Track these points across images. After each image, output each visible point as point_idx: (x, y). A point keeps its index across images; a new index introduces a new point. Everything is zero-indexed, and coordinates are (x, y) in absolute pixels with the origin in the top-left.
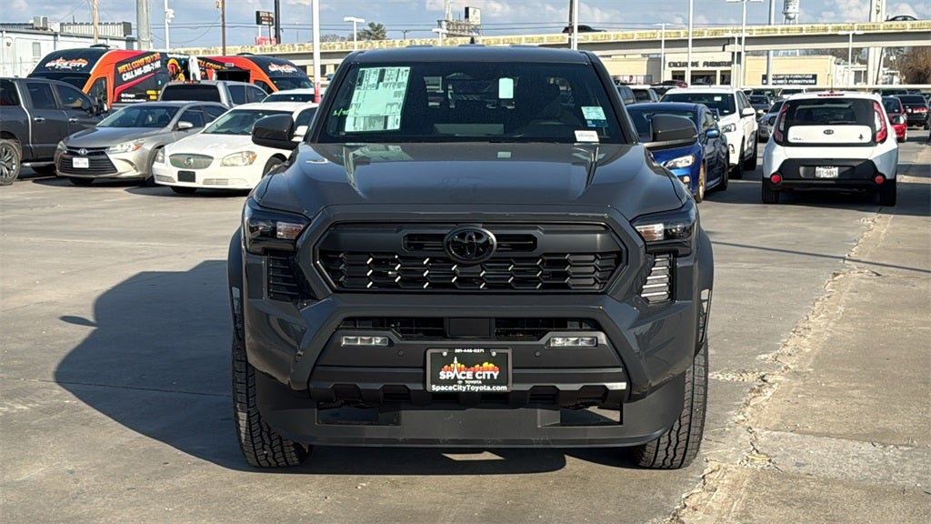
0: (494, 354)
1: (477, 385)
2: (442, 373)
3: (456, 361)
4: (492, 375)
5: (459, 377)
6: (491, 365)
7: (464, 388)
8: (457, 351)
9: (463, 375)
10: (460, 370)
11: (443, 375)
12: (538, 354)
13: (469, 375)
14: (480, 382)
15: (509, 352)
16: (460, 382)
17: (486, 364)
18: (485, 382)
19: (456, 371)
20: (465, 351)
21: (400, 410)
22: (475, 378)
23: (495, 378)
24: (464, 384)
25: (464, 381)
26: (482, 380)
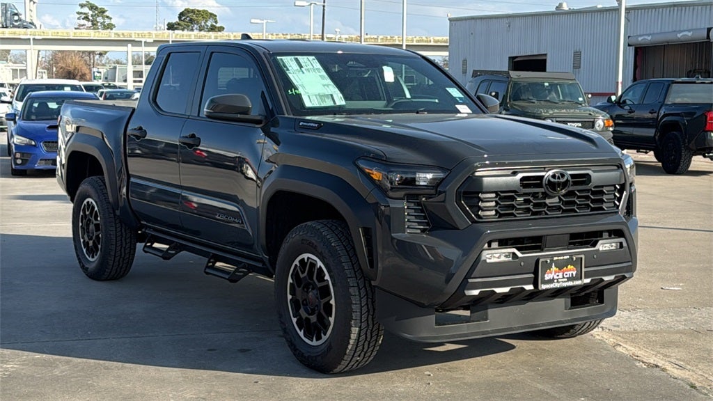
0: (574, 258)
1: (565, 282)
2: (546, 276)
3: (553, 266)
4: (572, 274)
5: (556, 277)
6: (572, 267)
7: (559, 284)
8: (555, 258)
9: (558, 276)
10: (556, 272)
11: (547, 277)
12: (595, 256)
13: (561, 274)
14: (566, 280)
15: (583, 256)
16: (556, 281)
17: (569, 267)
18: (569, 279)
19: (553, 273)
20: (559, 258)
21: (487, 309)
22: (564, 278)
23: (574, 276)
24: (558, 282)
25: (557, 279)
26: (567, 278)
